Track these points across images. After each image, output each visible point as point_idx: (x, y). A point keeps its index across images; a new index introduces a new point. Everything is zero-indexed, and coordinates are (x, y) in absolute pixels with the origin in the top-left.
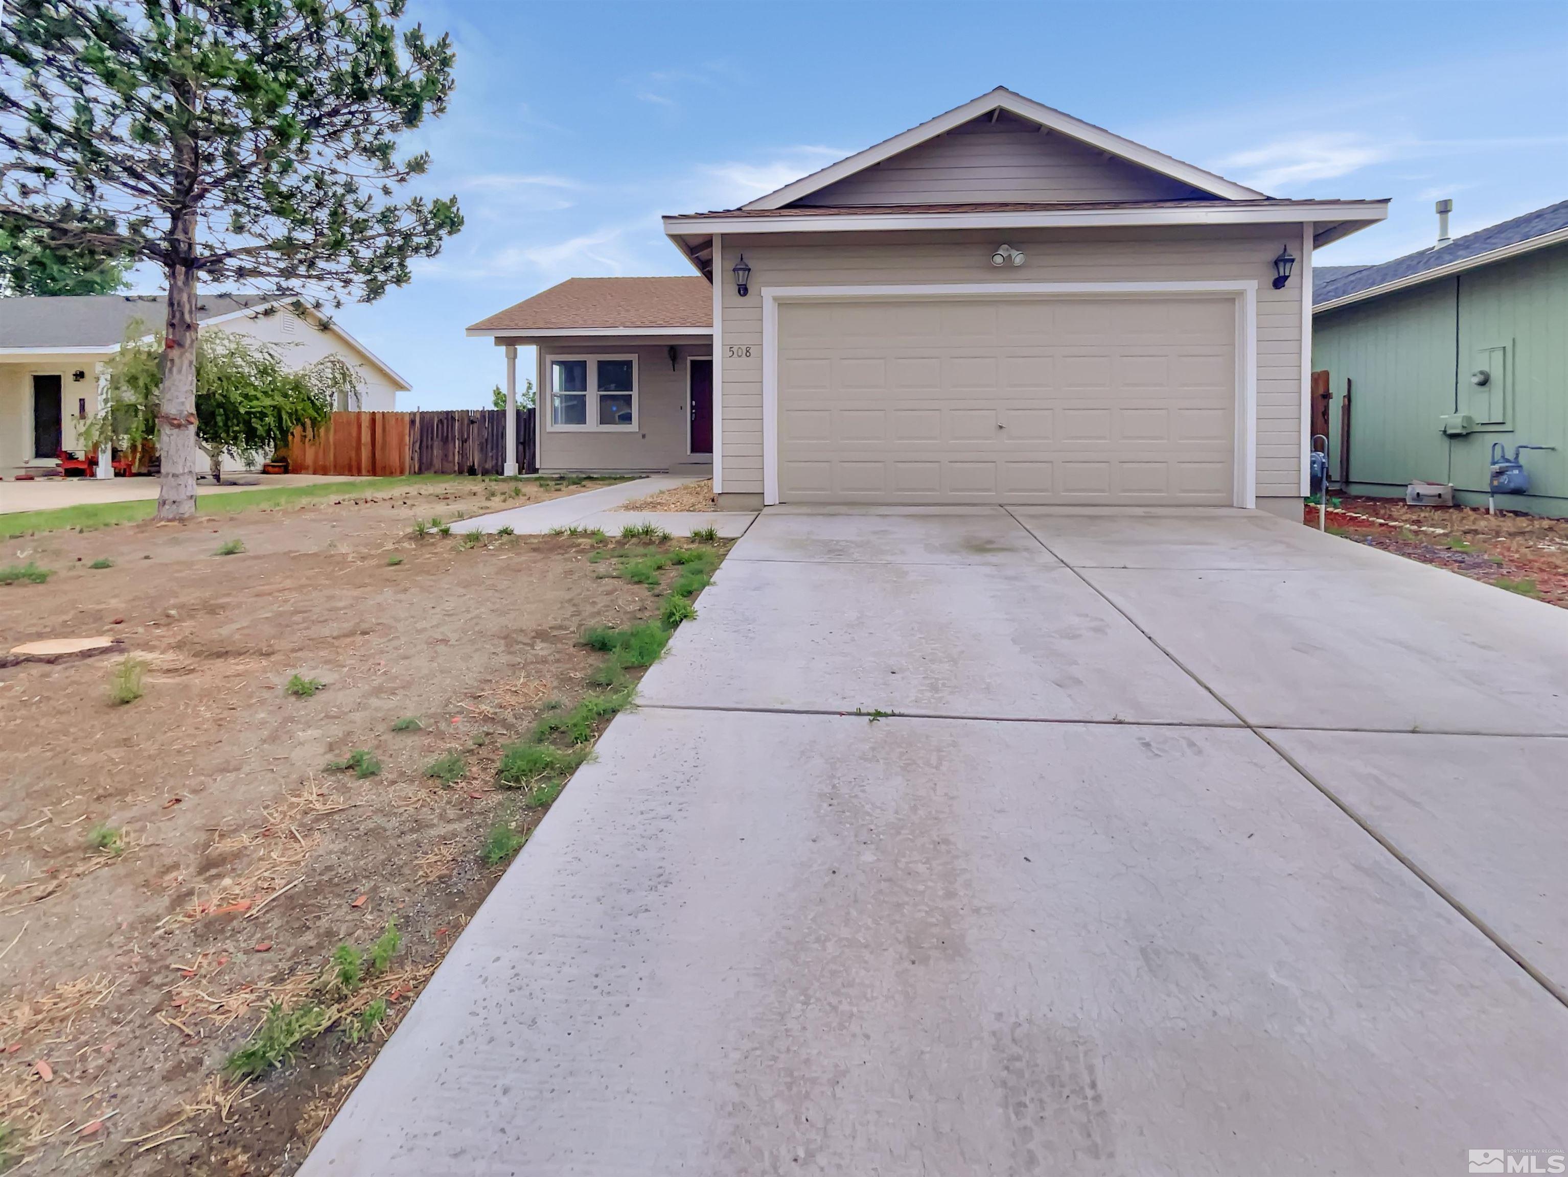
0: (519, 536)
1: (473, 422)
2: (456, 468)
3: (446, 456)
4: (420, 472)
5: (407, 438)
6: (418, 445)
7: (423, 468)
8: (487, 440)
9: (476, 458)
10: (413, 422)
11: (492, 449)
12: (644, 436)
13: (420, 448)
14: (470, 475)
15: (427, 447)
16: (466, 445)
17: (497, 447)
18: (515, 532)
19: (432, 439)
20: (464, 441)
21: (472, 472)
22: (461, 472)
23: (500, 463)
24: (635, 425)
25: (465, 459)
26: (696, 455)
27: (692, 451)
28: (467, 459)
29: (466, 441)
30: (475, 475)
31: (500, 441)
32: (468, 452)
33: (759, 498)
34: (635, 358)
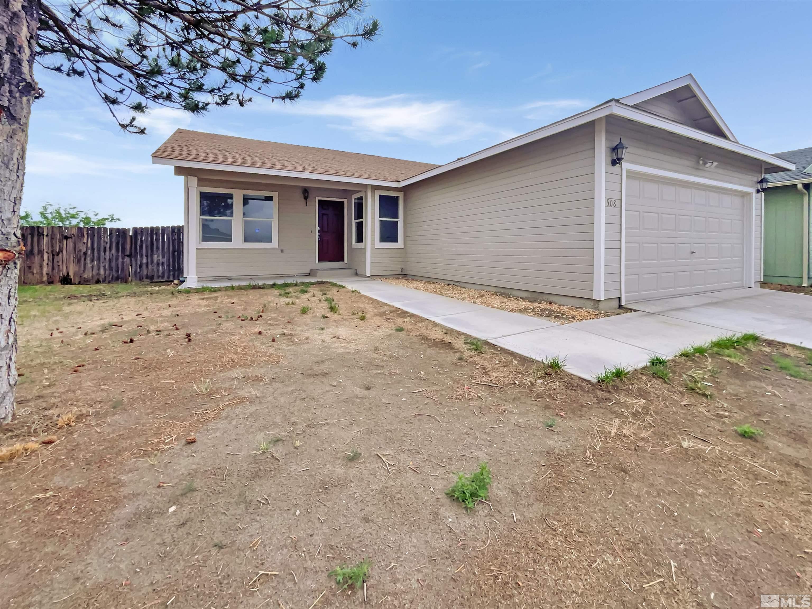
1: (66, 238)
2: (45, 279)
3: (30, 268)
8: (85, 254)
9: (72, 269)
11: (92, 261)
12: (282, 251)
14: (62, 283)
16: (58, 258)
17: (99, 259)
20: (54, 254)
21: (66, 280)
22: (51, 282)
23: (102, 272)
24: (275, 243)
25: (56, 270)
26: (320, 263)
27: (319, 261)
28: (59, 271)
29: (58, 254)
30: (71, 283)
31: (102, 253)
32: (60, 263)
33: (617, 301)
34: (275, 195)
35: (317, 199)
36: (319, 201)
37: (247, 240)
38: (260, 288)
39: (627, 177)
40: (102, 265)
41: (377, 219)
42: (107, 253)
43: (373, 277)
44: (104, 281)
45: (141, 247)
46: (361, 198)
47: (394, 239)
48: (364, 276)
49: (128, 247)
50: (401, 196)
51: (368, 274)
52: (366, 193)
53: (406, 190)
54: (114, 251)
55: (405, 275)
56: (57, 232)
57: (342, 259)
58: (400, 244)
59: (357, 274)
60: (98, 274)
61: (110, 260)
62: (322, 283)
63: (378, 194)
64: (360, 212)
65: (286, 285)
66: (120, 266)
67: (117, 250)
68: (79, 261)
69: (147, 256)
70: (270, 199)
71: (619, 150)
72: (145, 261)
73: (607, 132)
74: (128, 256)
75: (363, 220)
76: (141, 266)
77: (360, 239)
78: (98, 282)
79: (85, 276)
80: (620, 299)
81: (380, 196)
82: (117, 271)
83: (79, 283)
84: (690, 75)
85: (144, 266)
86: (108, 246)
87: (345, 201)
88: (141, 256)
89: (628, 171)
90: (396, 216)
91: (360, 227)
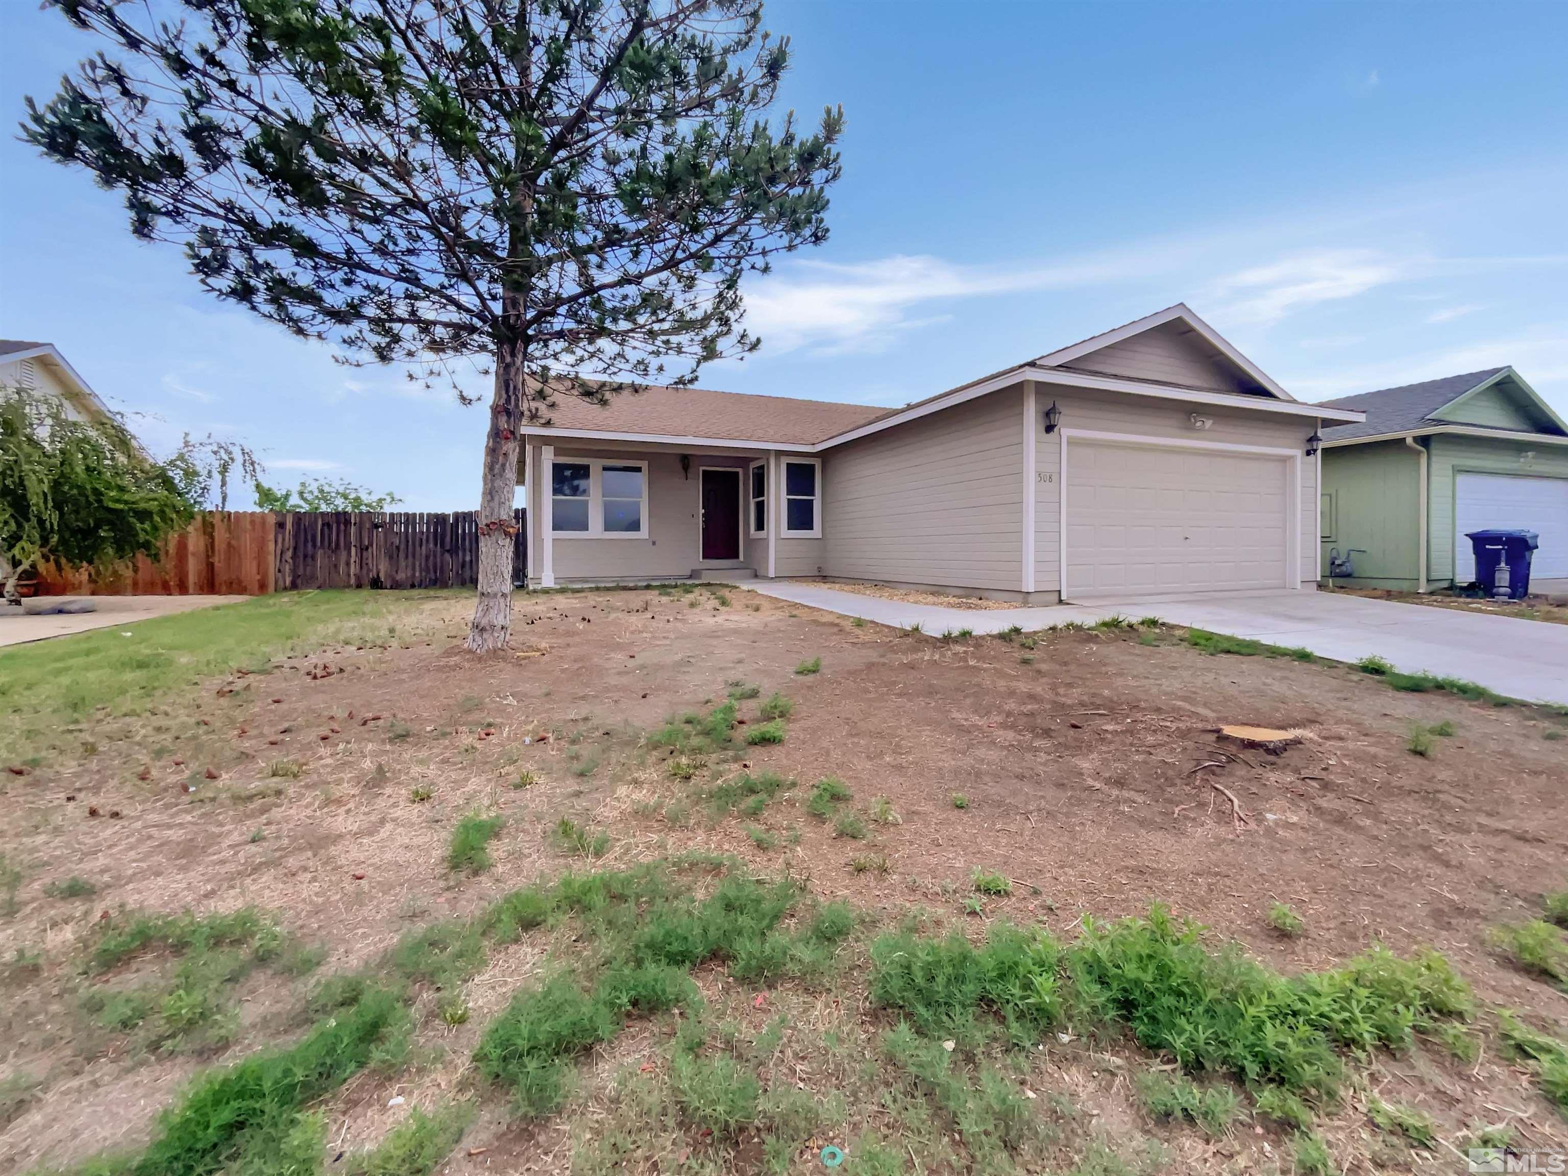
0: (982, 637)
1: (376, 526)
2: (353, 581)
3: (336, 566)
4: (294, 586)
5: (271, 546)
6: (289, 554)
7: (299, 581)
8: (398, 548)
9: (383, 568)
10: (281, 525)
11: (407, 557)
12: (654, 543)
13: (294, 557)
14: (372, 588)
15: (305, 556)
16: (367, 554)
17: (414, 557)
18: (974, 633)
19: (314, 545)
20: (363, 549)
21: (376, 584)
22: (359, 586)
23: (417, 574)
24: (644, 533)
25: (365, 571)
26: (706, 561)
27: (704, 558)
28: (369, 570)
29: (367, 548)
30: (381, 588)
31: (418, 548)
32: (370, 561)
33: (1056, 595)
34: (644, 465)
35: (702, 468)
36: (704, 471)
37: (607, 529)
38: (630, 589)
39: (1069, 443)
40: (417, 564)
41: (784, 497)
42: (424, 547)
43: (778, 578)
44: (420, 586)
45: (464, 539)
46: (762, 467)
47: (809, 525)
48: (766, 578)
49: (448, 539)
50: (817, 463)
51: (772, 574)
52: (768, 460)
53: (826, 455)
54: (431, 545)
55: (825, 577)
56: (365, 518)
57: (737, 557)
58: (816, 532)
59: (756, 576)
60: (414, 575)
61: (427, 557)
62: (709, 584)
63: (785, 461)
64: (760, 489)
65: (664, 586)
66: (439, 564)
67: (436, 545)
68: (391, 558)
69: (471, 551)
70: (638, 470)
71: (1052, 416)
72: (468, 558)
73: (1037, 393)
74: (448, 551)
75: (765, 498)
76: (463, 566)
77: (760, 526)
78: (413, 586)
79: (398, 578)
80: (1060, 591)
81: (788, 464)
82: (435, 572)
83: (391, 588)
84: (1182, 304)
85: (468, 566)
86: (424, 537)
87: (740, 470)
88: (464, 550)
89: (1069, 438)
90: (813, 494)
91: (760, 507)
